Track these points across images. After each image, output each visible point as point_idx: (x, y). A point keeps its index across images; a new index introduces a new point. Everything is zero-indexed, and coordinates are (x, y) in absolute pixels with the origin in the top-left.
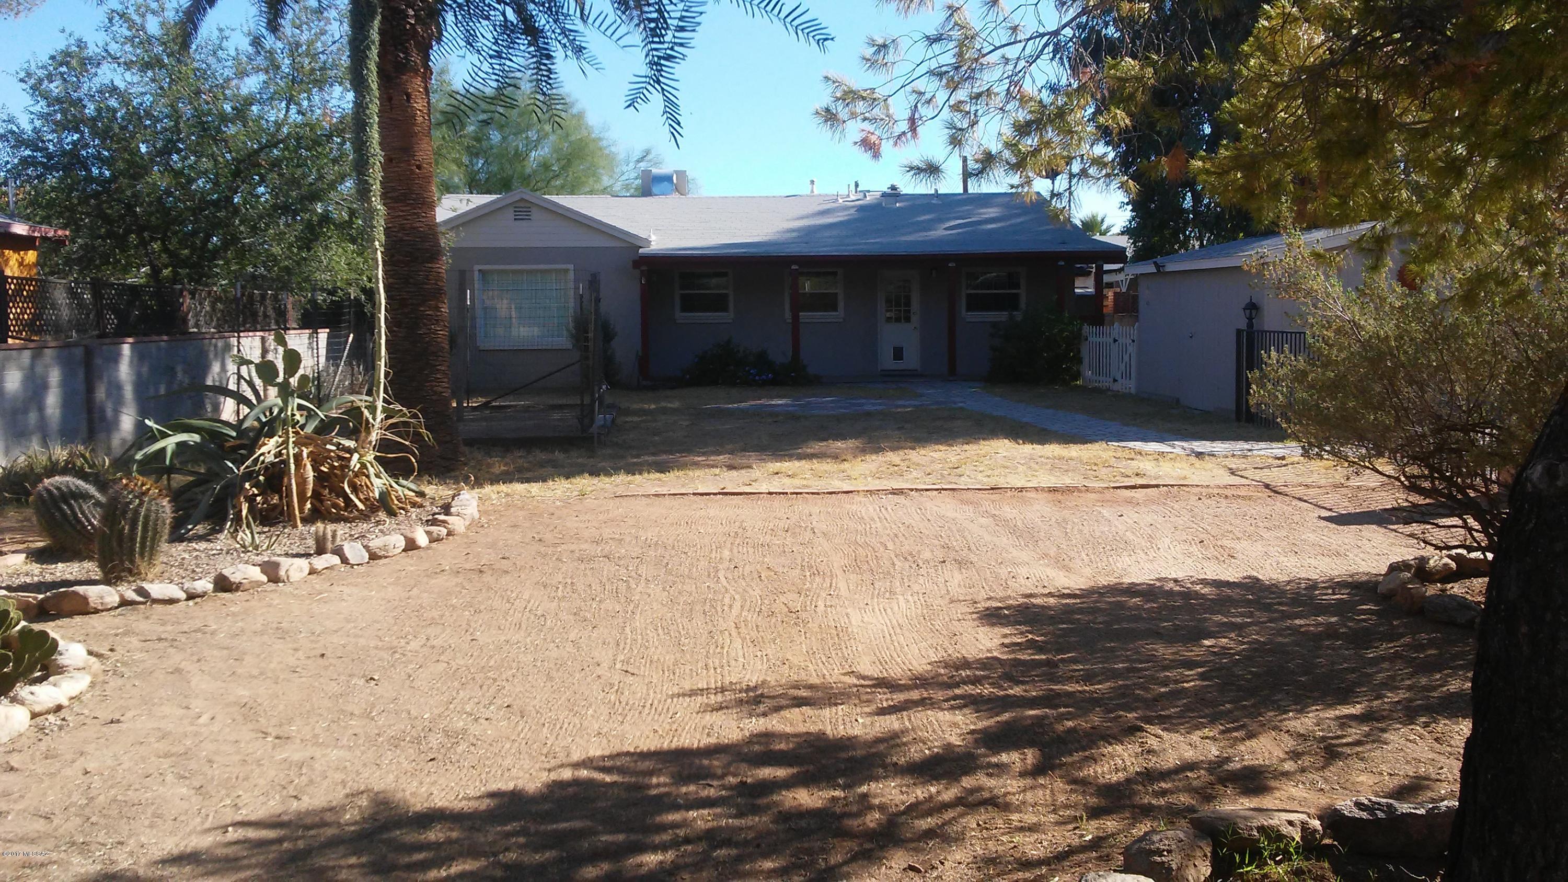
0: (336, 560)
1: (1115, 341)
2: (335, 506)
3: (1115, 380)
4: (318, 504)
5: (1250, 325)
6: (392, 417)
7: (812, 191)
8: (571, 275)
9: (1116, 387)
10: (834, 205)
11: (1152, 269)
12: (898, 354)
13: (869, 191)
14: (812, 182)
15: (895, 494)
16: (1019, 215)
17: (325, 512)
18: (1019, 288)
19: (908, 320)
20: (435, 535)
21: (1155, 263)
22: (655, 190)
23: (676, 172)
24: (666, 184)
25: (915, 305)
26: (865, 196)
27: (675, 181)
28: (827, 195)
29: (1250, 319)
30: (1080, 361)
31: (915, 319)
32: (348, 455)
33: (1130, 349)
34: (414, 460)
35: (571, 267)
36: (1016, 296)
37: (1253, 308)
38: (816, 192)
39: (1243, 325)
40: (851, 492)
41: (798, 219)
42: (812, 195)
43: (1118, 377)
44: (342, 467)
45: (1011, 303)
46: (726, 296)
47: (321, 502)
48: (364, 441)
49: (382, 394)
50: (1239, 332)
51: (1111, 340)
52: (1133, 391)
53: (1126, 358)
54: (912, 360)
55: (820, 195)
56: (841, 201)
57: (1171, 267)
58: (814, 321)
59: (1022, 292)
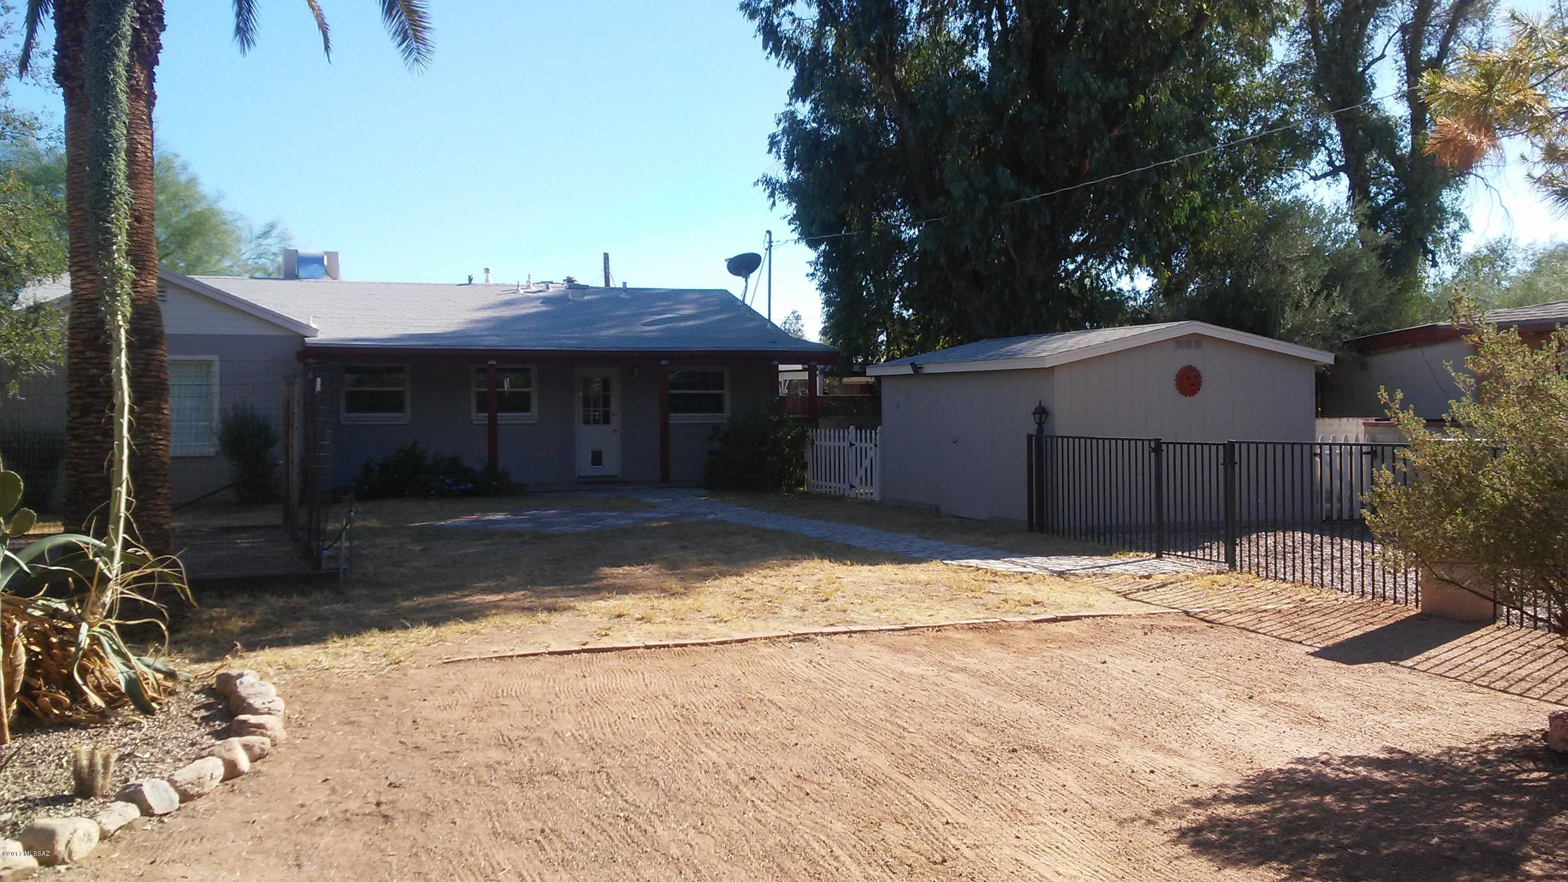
0: (132, 811)
1: (851, 445)
2: (57, 703)
3: (852, 487)
4: (28, 703)
5: (1040, 430)
6: (135, 568)
7: (487, 281)
8: (216, 368)
9: (852, 493)
10: (515, 296)
11: (909, 370)
12: (597, 458)
13: (552, 283)
14: (487, 270)
15: (800, 641)
16: (716, 313)
17: (40, 714)
18: (723, 388)
19: (606, 421)
20: (257, 750)
21: (913, 364)
22: (302, 273)
23: (326, 253)
24: (315, 267)
25: (615, 407)
26: (548, 288)
27: (326, 263)
28: (504, 285)
29: (1040, 424)
30: (804, 466)
31: (615, 421)
32: (70, 626)
33: (871, 454)
34: (164, 627)
35: (215, 358)
36: (720, 397)
37: (1042, 413)
38: (491, 281)
39: (1033, 429)
40: (746, 640)
41: (479, 309)
42: (487, 284)
43: (856, 482)
44: (63, 645)
45: (716, 405)
46: (401, 394)
47: (34, 699)
48: (94, 604)
49: (121, 535)
50: (1030, 437)
51: (847, 444)
52: (876, 498)
53: (866, 463)
54: (612, 465)
55: (497, 285)
56: (522, 292)
57: (929, 369)
58: (514, 422)
59: (726, 392)
